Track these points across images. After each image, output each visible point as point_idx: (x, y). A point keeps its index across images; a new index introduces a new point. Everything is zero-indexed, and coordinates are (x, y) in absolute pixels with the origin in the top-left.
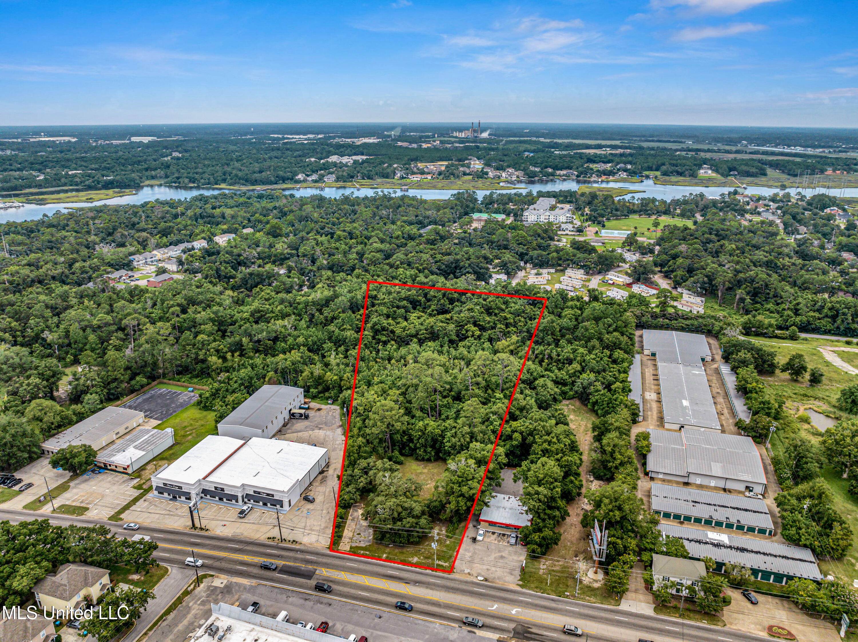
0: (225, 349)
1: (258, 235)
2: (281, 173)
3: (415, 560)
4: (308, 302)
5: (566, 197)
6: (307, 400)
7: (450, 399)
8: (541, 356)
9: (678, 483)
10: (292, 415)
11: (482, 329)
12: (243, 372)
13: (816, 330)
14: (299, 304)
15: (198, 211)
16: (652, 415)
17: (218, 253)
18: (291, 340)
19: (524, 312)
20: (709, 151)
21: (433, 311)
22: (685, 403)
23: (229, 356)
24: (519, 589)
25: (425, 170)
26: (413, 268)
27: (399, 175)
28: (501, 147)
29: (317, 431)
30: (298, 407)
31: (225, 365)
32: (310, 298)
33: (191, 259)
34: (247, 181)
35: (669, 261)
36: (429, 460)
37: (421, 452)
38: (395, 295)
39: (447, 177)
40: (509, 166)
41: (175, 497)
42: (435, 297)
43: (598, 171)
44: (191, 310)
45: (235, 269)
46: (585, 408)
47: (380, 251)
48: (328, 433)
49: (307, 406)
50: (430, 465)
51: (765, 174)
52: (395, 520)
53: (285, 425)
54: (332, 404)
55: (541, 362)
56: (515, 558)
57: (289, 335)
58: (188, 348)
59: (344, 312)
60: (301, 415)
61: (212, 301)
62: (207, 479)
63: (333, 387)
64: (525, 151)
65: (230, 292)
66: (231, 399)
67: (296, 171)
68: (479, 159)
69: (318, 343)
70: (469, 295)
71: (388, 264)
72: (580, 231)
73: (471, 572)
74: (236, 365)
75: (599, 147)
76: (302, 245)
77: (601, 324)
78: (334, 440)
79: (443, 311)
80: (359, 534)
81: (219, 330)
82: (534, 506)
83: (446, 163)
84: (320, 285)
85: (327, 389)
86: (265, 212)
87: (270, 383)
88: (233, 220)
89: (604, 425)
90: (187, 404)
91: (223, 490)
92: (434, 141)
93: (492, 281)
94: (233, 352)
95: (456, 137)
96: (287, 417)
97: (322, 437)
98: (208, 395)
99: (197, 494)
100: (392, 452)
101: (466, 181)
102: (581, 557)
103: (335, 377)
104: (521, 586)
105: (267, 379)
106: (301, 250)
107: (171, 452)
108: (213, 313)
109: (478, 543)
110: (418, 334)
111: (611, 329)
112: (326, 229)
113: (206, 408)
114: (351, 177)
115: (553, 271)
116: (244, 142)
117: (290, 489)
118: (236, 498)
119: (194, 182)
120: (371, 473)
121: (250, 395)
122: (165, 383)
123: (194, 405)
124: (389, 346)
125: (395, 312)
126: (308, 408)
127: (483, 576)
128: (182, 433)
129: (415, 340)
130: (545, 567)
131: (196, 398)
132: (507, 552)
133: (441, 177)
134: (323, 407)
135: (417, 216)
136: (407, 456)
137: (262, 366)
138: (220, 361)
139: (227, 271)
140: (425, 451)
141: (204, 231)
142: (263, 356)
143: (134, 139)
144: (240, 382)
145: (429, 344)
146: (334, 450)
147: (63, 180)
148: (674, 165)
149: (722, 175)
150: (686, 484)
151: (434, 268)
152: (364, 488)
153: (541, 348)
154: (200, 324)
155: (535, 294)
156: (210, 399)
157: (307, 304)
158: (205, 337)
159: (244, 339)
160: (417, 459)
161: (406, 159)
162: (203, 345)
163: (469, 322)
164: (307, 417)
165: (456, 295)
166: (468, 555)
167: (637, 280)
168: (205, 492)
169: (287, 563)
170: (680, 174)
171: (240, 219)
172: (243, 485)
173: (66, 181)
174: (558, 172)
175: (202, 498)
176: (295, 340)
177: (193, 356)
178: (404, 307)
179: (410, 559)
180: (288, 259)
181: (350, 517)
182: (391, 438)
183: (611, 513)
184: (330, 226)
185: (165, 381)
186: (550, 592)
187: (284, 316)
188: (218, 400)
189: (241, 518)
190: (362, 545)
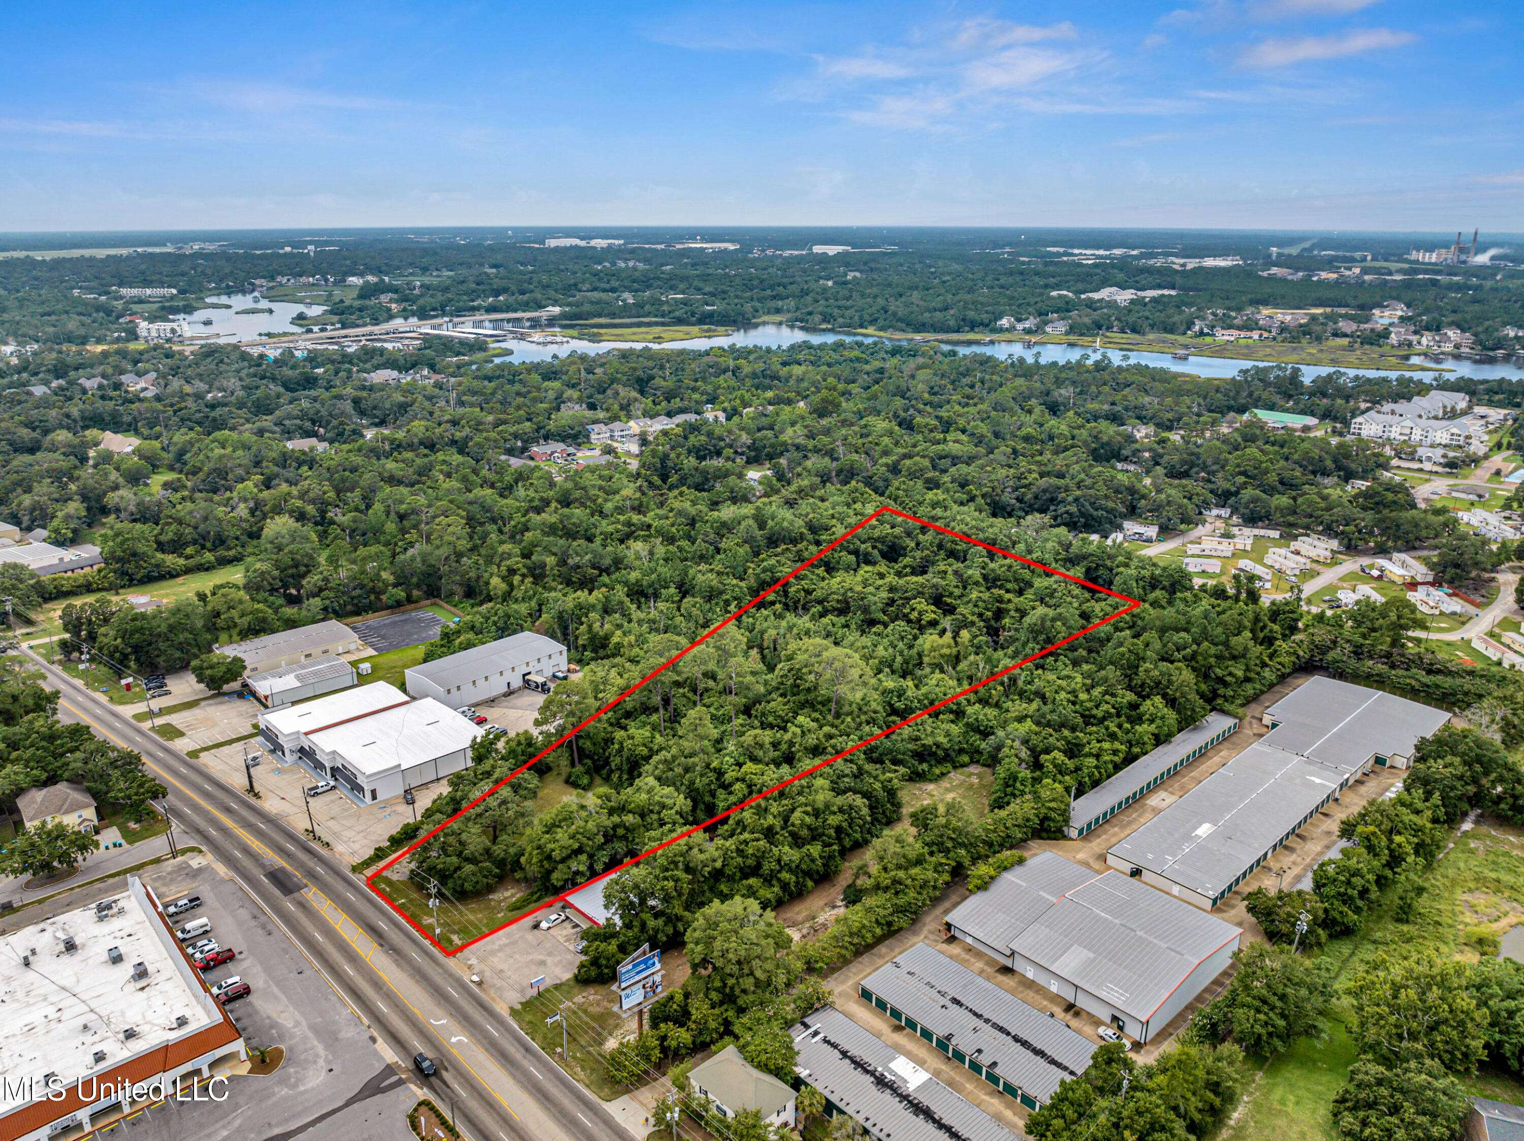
2: (971, 314)
3: (431, 921)
6: (573, 667)
9: (990, 962)
22: (1204, 830)
24: (505, 1013)
25: (1265, 321)
27: (1197, 327)
30: (548, 673)
39: (1288, 339)
40: (1457, 324)
53: (506, 695)
60: (537, 685)
62: (310, 736)
67: (999, 312)
68: (1407, 306)
73: (476, 966)
87: (537, 631)
91: (316, 753)
96: (517, 683)
104: (513, 1012)
105: (537, 624)
109: (536, 932)
114: (1097, 327)
115: (1274, 534)
118: (325, 769)
127: (483, 977)
128: (382, 674)
130: (582, 1000)
132: (558, 959)
133: (1279, 337)
142: (570, 590)
143: (818, 249)
147: (647, 308)
150: (1006, 971)
159: (549, 560)
166: (504, 941)
167: (1443, 580)
168: (300, 749)
169: (289, 867)
172: (334, 752)
173: (652, 309)
179: (427, 918)
182: (577, 743)
185: (441, 602)
186: (540, 1037)
189: (309, 795)
190: (396, 877)
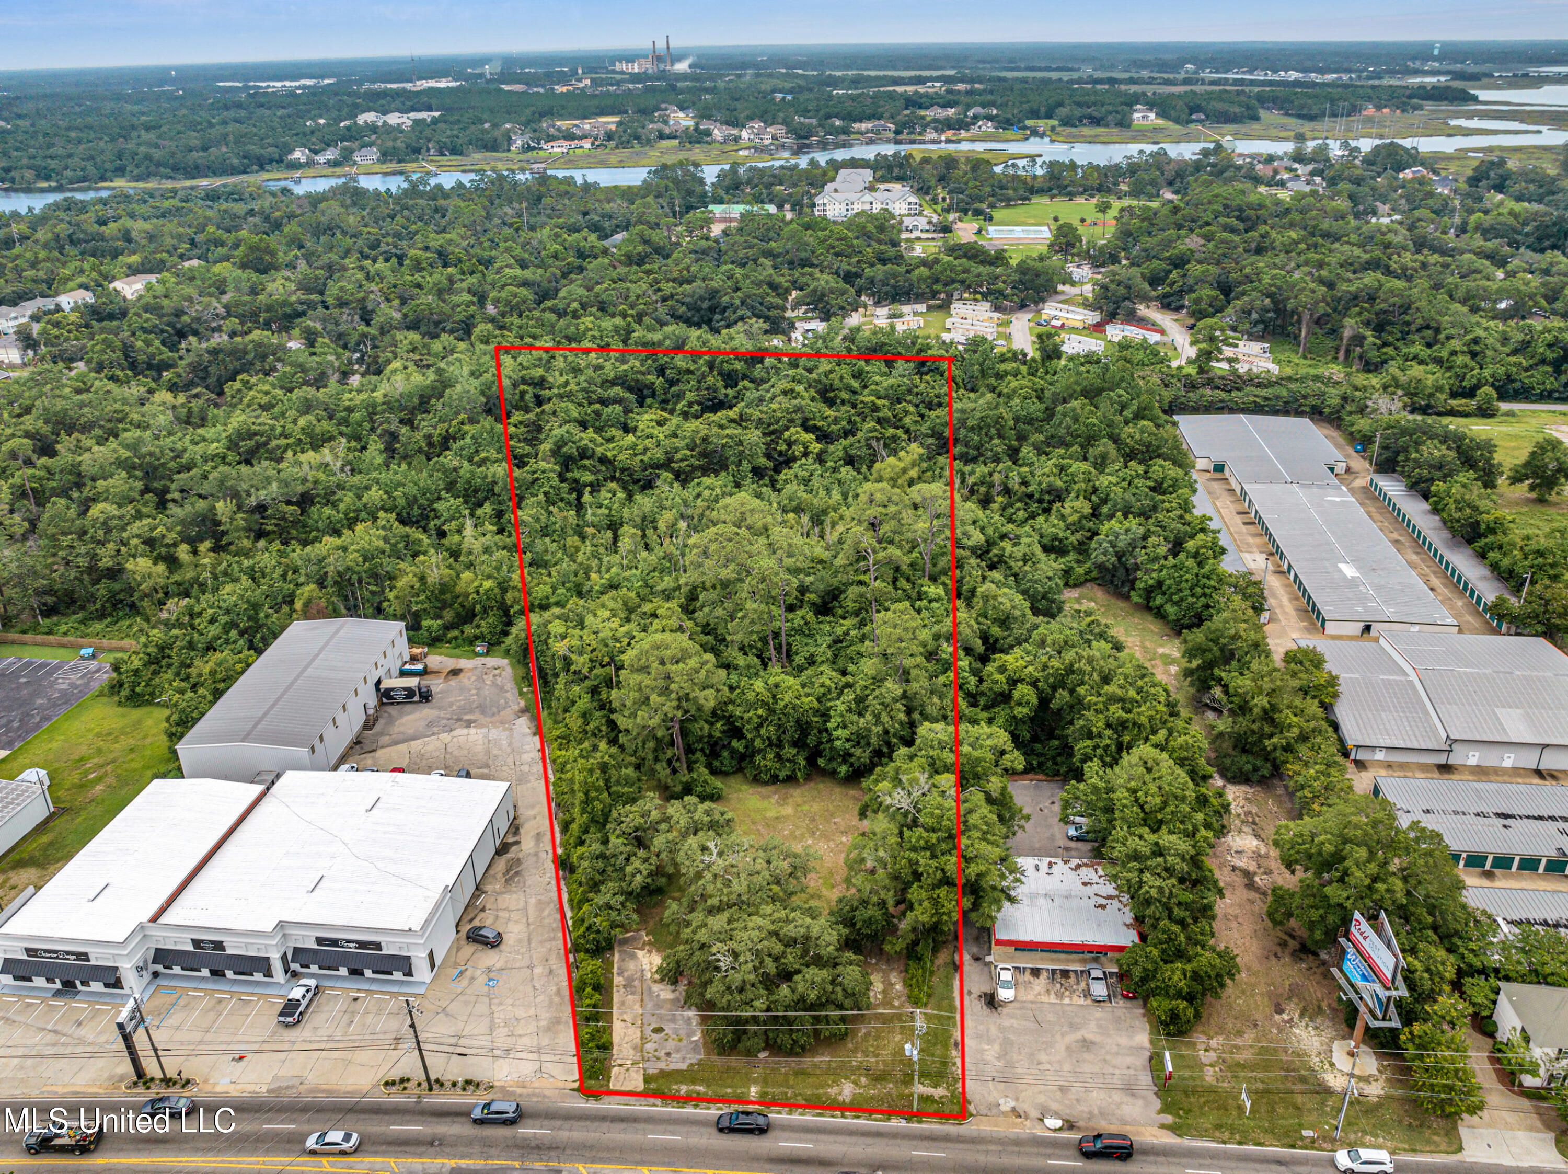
0: (171, 537)
1: (217, 268)
2: (253, 149)
3: (846, 1091)
4: (374, 406)
5: (890, 168)
6: (417, 651)
7: (805, 613)
8: (983, 489)
9: (1424, 767)
10: (386, 696)
11: (824, 437)
12: (229, 593)
13: (1524, 394)
14: (350, 410)
15: (63, 229)
16: (1281, 606)
17: (124, 314)
18: (347, 499)
19: (910, 391)
20: (1132, 81)
21: (690, 405)
22: (1349, 571)
23: (183, 552)
24: (1168, 1139)
25: (575, 130)
26: (613, 316)
27: (519, 142)
28: (721, 84)
29: (461, 731)
30: (395, 672)
31: (176, 577)
32: (378, 395)
33: (55, 332)
34: (175, 169)
35: (1170, 272)
36: (791, 779)
37: (767, 761)
38: (590, 372)
39: (624, 144)
40: (751, 118)
41: (68, 985)
42: (689, 372)
43: (935, 121)
44: (65, 445)
45: (173, 348)
46: (1122, 604)
47: (525, 284)
48: (494, 733)
49: (419, 667)
50: (797, 794)
51: (1256, 118)
52: (769, 983)
53: (368, 725)
54: (487, 654)
55: (985, 502)
56: (1123, 1041)
57: (341, 486)
58: (66, 541)
59: (472, 421)
60: (410, 693)
61: (120, 421)
62: (163, 920)
63: (485, 610)
64: (774, 91)
65: (164, 396)
66: (207, 670)
67: (286, 145)
68: (682, 109)
69: (422, 501)
70: (768, 361)
71: (552, 310)
72: (946, 229)
73: (1022, 1107)
74: (206, 575)
75: (920, 81)
76: (330, 283)
77: (1104, 404)
78: (515, 751)
79: (716, 405)
80: (658, 1030)
81: (146, 490)
82: (1160, 889)
83: (616, 119)
84: (396, 364)
85: (468, 616)
86: (228, 222)
87: (307, 614)
88: (153, 246)
89: (1215, 641)
90: (83, 693)
91: (219, 945)
92: (580, 80)
93: (797, 336)
94: (193, 542)
95: (622, 73)
96: (372, 701)
97: (479, 748)
98: (137, 663)
99: (140, 969)
100: (690, 769)
101: (668, 149)
102: (1292, 1011)
103: (488, 584)
104: (1174, 1129)
105: (298, 605)
106: (333, 291)
107: (45, 839)
108: (127, 447)
109: (1005, 1011)
110: (670, 460)
111: (1128, 413)
112: (384, 247)
113: (136, 699)
114: (415, 151)
115: (922, 308)
116: (158, 97)
117: (427, 922)
118: (262, 965)
119: (48, 178)
120: (659, 842)
121: (260, 652)
122: (13, 643)
123: (101, 694)
124: (604, 494)
125: (598, 413)
126: (425, 672)
127: (1056, 1115)
128: (75, 778)
129: (667, 475)
130: (1212, 1055)
131: (106, 676)
132: (1093, 1025)
133: (612, 144)
134: (463, 663)
135: (585, 214)
136: (726, 774)
137: (279, 571)
138: (161, 568)
139: (151, 350)
140: (778, 757)
141: (82, 271)
142: (277, 545)
144: (224, 619)
145: (706, 481)
146: (522, 779)
148: (1079, 104)
149: (1177, 121)
150: (1445, 768)
151: (662, 311)
152: (645, 887)
153: (981, 470)
154: (94, 480)
155: (921, 350)
156: (146, 674)
157: (372, 410)
158: (112, 509)
159: (220, 505)
160: (756, 780)
161: (528, 112)
162: (108, 531)
163: (792, 421)
164: (426, 697)
165: (738, 366)
166: (991, 1052)
167: (1112, 317)
168: (163, 957)
169: (463, 1163)
170: (1096, 121)
171: (168, 241)
172: (281, 925)
174: (856, 126)
175: (156, 974)
176: (360, 498)
177: (83, 562)
178: (619, 401)
179: (833, 1091)
180: (303, 314)
181: (617, 980)
182: (684, 733)
183: (1381, 886)
184: (390, 240)
185: (13, 635)
186: (1262, 1138)
187: (317, 442)
188: (170, 675)
189: (287, 1025)
190: (678, 1063)
